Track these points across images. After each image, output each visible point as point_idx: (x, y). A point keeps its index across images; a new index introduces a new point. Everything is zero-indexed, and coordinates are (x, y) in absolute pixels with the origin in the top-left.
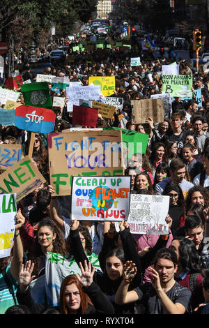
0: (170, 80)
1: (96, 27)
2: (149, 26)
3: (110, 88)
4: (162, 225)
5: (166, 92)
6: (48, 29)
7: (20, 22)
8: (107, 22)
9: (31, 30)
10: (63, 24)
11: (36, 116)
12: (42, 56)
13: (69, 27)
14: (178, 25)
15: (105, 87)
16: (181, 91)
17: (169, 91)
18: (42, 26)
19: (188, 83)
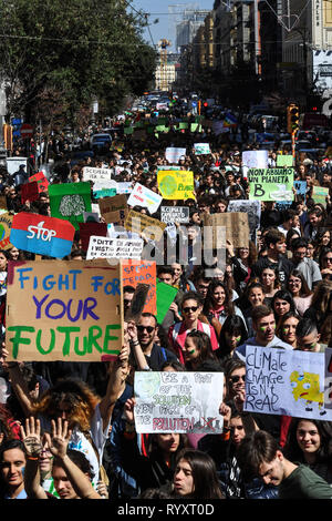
0: (260, 177)
1: (154, 102)
2: (228, 99)
3: (188, 188)
4: (212, 419)
5: (256, 195)
6: (88, 106)
7: (50, 95)
8: (169, 94)
9: (65, 107)
10: (109, 99)
11: (44, 230)
12: (80, 142)
13: (117, 102)
14: (266, 98)
15: (181, 185)
16: (276, 192)
17: (259, 192)
18: (80, 100)
19: (287, 180)
